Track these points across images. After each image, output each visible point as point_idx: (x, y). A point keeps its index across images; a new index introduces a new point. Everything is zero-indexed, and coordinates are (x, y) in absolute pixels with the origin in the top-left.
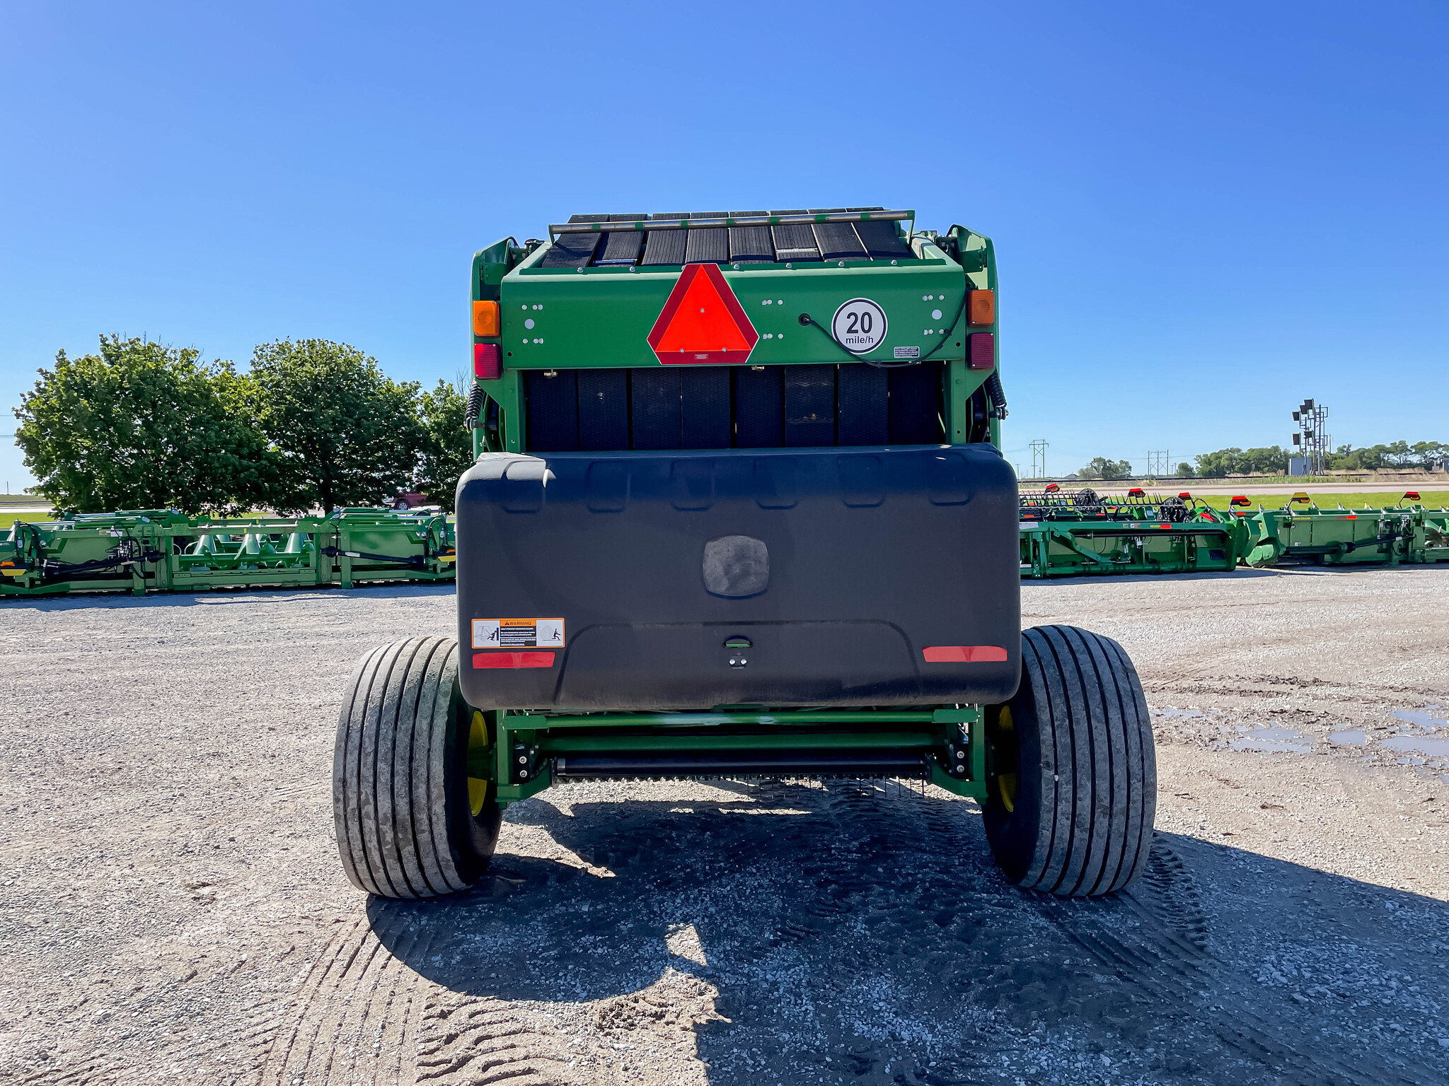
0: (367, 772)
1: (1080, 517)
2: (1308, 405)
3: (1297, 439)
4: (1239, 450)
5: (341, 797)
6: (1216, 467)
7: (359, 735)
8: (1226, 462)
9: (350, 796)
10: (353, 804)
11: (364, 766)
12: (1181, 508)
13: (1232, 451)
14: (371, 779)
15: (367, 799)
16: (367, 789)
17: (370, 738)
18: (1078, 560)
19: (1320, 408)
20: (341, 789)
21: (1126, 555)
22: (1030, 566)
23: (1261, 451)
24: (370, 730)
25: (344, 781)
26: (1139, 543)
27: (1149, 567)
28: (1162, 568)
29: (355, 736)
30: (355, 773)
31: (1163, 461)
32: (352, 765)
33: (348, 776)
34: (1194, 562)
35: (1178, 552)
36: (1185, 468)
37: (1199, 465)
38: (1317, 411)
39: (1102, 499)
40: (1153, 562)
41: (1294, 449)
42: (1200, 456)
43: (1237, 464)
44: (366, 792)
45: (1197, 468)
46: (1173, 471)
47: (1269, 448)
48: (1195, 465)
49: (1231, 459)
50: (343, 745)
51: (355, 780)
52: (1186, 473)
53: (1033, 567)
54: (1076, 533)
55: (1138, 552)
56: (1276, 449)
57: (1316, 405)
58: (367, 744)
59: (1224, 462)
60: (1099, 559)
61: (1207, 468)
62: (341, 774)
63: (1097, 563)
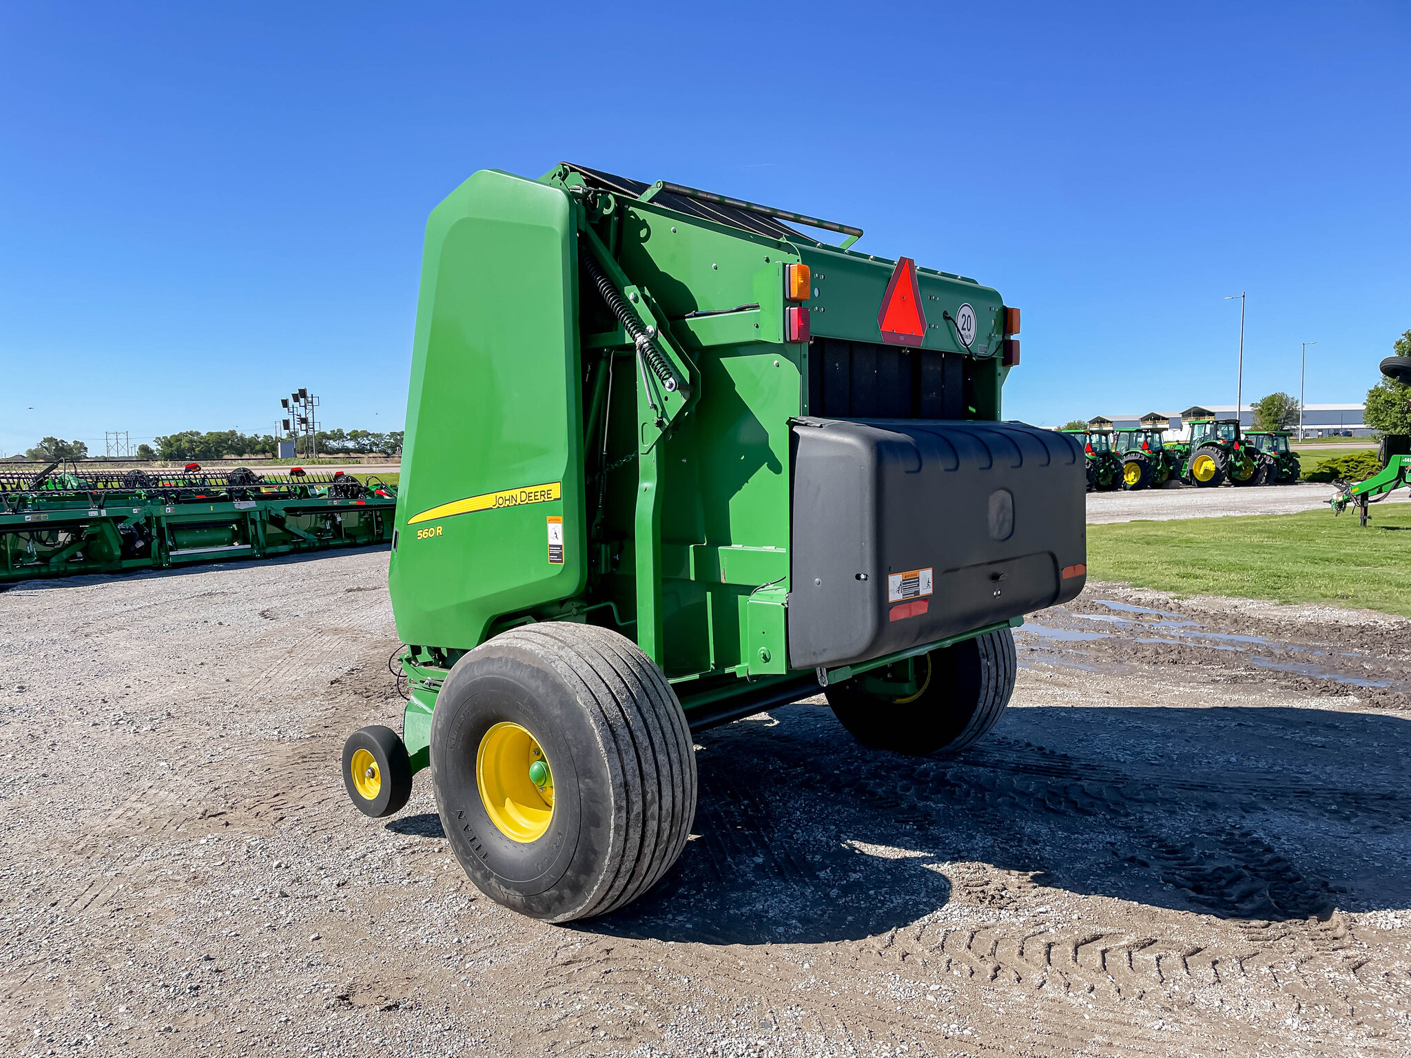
0: (649, 768)
1: (251, 496)
2: (303, 393)
3: (286, 424)
4: (198, 434)
5: (624, 804)
6: (177, 450)
7: (627, 730)
8: (187, 445)
9: (634, 800)
10: (637, 808)
11: (646, 763)
12: (355, 485)
13: (192, 434)
14: (655, 775)
15: (653, 798)
16: (652, 787)
17: (641, 731)
18: (287, 537)
19: (312, 397)
20: (624, 795)
21: (329, 531)
22: (249, 546)
23: (219, 434)
24: (636, 724)
25: (626, 784)
26: (339, 519)
27: (348, 541)
28: (358, 541)
29: (623, 732)
30: (637, 772)
31: (122, 442)
32: (631, 765)
33: (629, 778)
34: (381, 535)
35: (368, 526)
36: (145, 449)
37: (159, 447)
38: (310, 399)
39: (260, 478)
40: (349, 536)
41: (284, 434)
42: (159, 438)
43: (198, 446)
44: (652, 790)
45: (157, 450)
46: (134, 453)
47: (227, 431)
48: (154, 447)
49: (191, 441)
50: (613, 745)
51: (638, 780)
52: (146, 454)
53: (252, 547)
54: (289, 510)
55: (337, 527)
56: (233, 433)
57: (309, 395)
58: (641, 738)
59: (185, 445)
60: (306, 535)
61: (168, 451)
62: (620, 779)
63: (305, 540)
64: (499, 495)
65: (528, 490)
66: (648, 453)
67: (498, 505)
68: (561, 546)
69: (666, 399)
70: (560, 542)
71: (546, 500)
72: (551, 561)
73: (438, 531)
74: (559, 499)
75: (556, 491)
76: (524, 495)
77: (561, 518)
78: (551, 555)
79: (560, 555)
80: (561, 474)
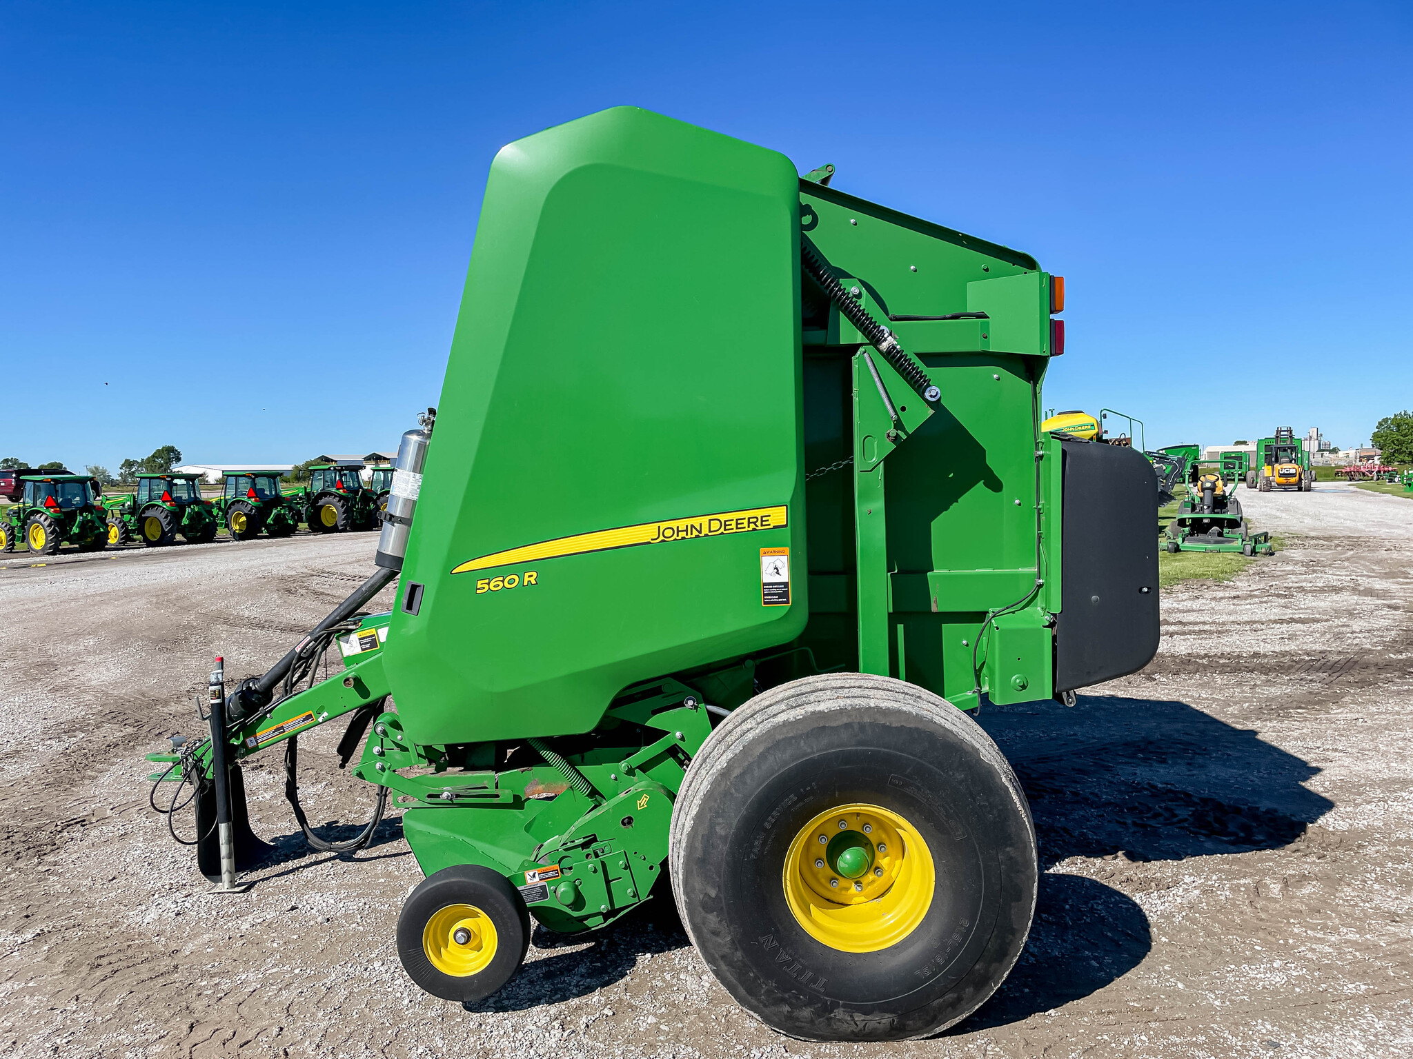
64: (663, 525)
65: (723, 517)
66: (871, 471)
67: (662, 538)
68: (786, 585)
69: (903, 409)
70: (784, 577)
71: (760, 528)
72: (765, 603)
73: (527, 579)
74: (785, 526)
75: (778, 516)
76: (715, 525)
77: (787, 550)
78: (765, 595)
79: (785, 595)
80: (787, 498)
